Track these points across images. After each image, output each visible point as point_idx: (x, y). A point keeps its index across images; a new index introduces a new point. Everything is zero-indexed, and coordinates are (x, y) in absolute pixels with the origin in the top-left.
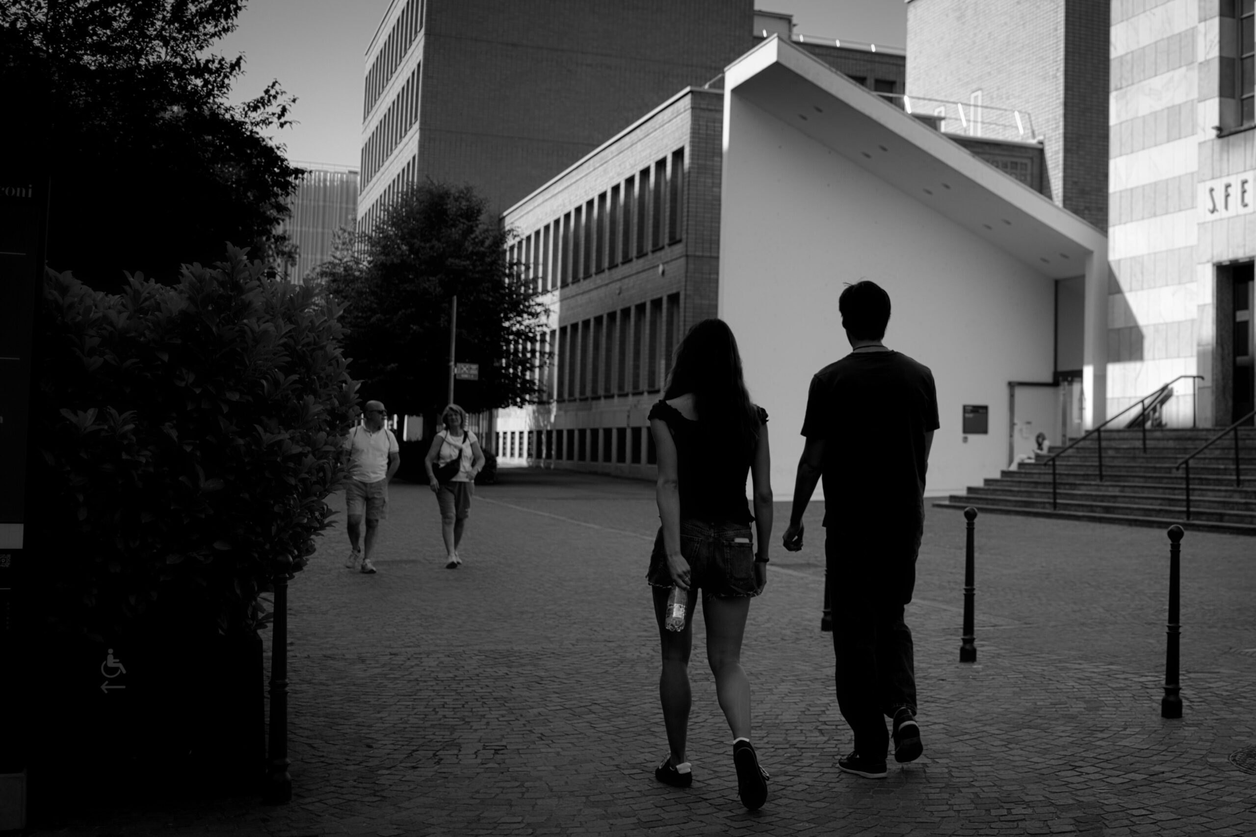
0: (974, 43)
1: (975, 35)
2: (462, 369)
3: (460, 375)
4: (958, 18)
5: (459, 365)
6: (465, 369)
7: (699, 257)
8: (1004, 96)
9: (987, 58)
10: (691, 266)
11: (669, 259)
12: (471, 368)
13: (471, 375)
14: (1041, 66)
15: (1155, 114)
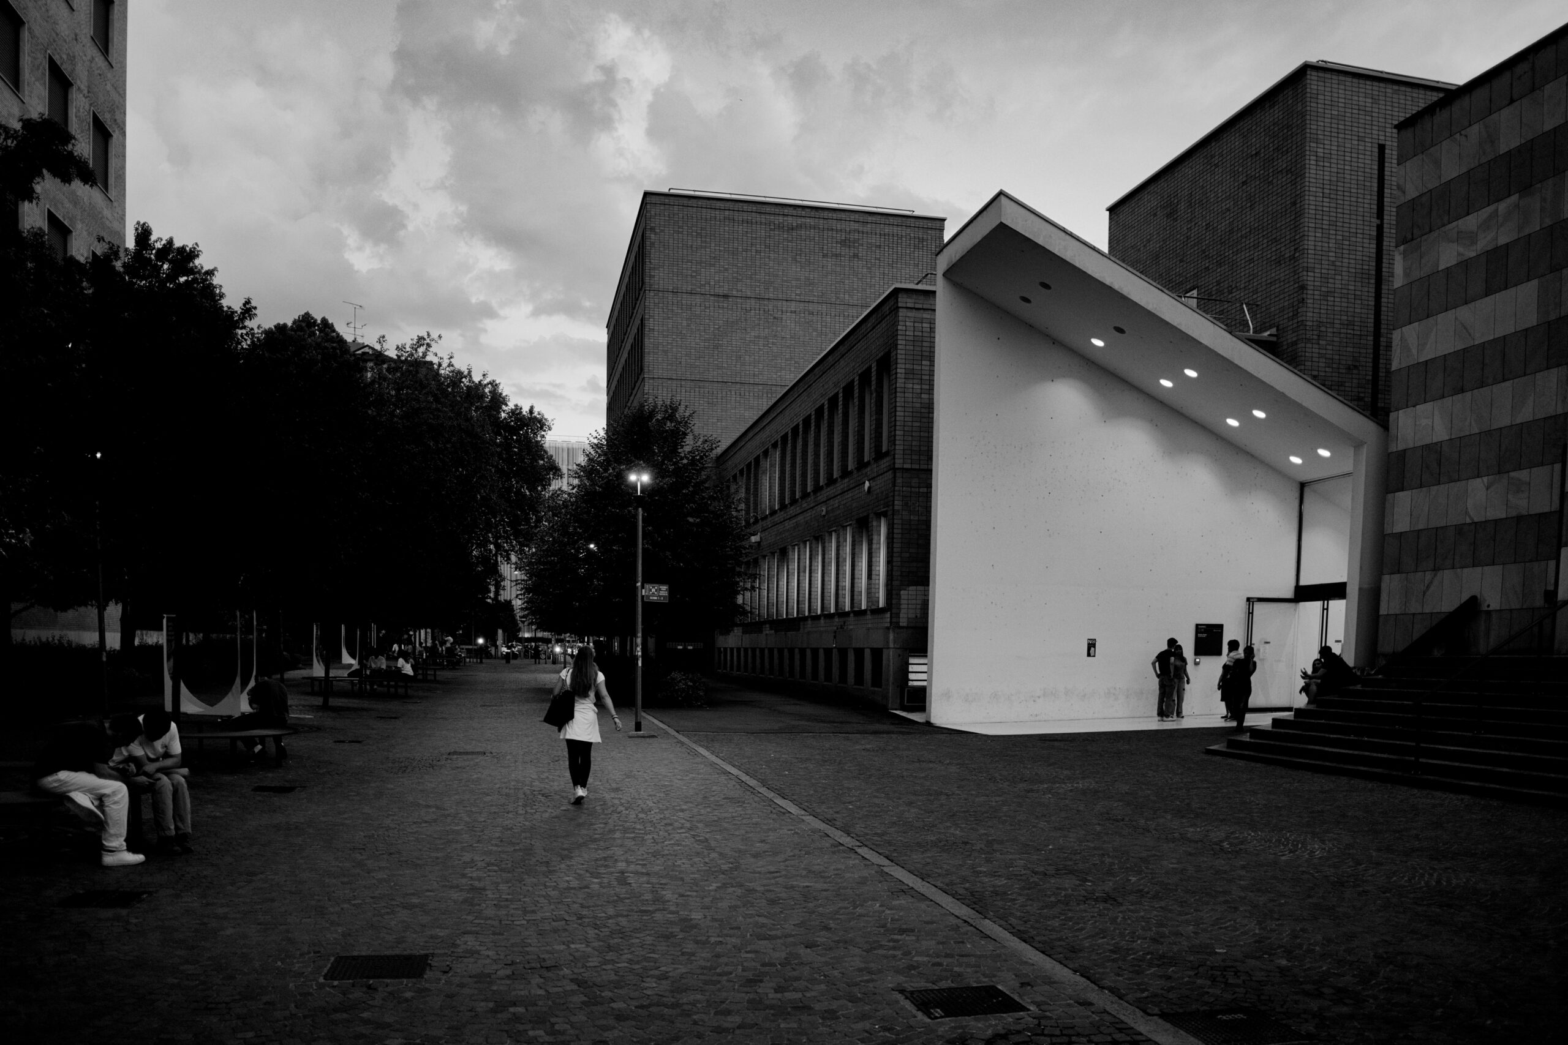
0: (1188, 238)
1: (1190, 229)
2: (651, 590)
3: (648, 597)
4: (1168, 216)
5: (647, 586)
6: (653, 590)
7: (907, 469)
8: (1226, 290)
9: (1204, 251)
10: (899, 481)
11: (875, 474)
12: (660, 590)
13: (660, 596)
14: (1274, 249)
15: (1465, 265)
